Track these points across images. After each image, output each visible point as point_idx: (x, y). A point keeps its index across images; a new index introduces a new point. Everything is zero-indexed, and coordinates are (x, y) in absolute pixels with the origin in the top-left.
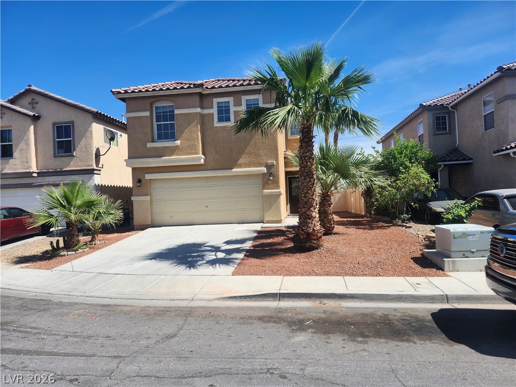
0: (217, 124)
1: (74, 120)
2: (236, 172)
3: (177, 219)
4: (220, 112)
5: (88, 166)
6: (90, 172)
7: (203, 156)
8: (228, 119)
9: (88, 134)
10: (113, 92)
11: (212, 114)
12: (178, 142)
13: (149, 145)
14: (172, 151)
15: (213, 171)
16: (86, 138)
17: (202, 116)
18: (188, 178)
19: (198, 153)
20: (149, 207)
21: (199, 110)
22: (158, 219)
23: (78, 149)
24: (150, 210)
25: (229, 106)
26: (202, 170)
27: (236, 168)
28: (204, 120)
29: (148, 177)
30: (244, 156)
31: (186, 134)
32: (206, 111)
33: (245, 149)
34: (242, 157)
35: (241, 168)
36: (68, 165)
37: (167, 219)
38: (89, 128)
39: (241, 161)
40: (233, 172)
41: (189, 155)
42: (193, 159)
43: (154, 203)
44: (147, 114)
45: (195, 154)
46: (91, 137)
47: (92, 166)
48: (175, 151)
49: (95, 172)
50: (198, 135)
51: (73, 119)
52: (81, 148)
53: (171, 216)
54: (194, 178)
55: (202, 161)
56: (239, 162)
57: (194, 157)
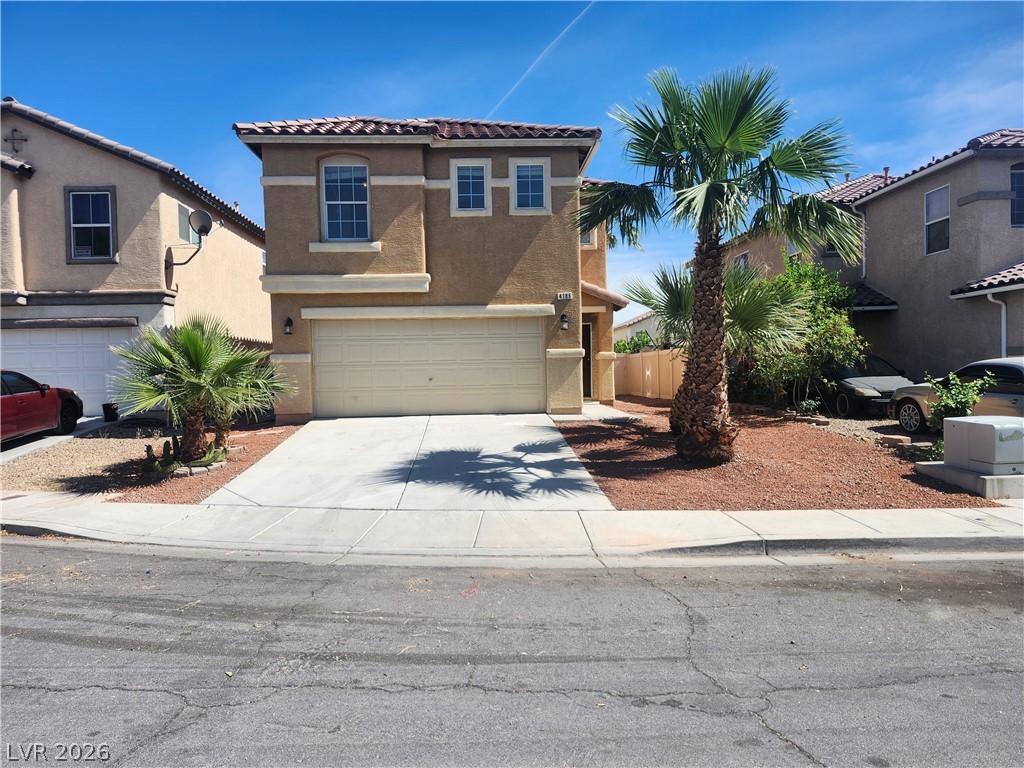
0: (456, 212)
1: (118, 184)
2: (495, 311)
3: (365, 404)
4: (463, 187)
5: (150, 285)
6: (155, 300)
7: (428, 276)
8: (480, 204)
9: (149, 217)
10: (238, 131)
11: (448, 192)
12: (378, 245)
13: (314, 248)
14: (365, 262)
16: (145, 225)
17: (428, 193)
18: (393, 320)
19: (419, 269)
20: (310, 378)
21: (422, 181)
22: (327, 402)
23: (125, 248)
24: (310, 383)
25: (482, 178)
26: (425, 305)
28: (431, 203)
29: (307, 314)
30: (510, 279)
31: (394, 229)
32: (435, 185)
33: (514, 264)
34: (507, 281)
35: (504, 303)
36: (102, 282)
37: (348, 404)
38: (151, 203)
39: (505, 289)
40: (488, 312)
41: (400, 272)
42: (409, 282)
43: (317, 370)
44: (311, 181)
45: (412, 270)
46: (157, 224)
47: (159, 286)
48: (371, 262)
49: (166, 299)
50: (420, 233)
51: (111, 181)
52: (133, 246)
53: (356, 398)
54: (405, 319)
55: (426, 288)
56: (500, 292)
57: (411, 278)
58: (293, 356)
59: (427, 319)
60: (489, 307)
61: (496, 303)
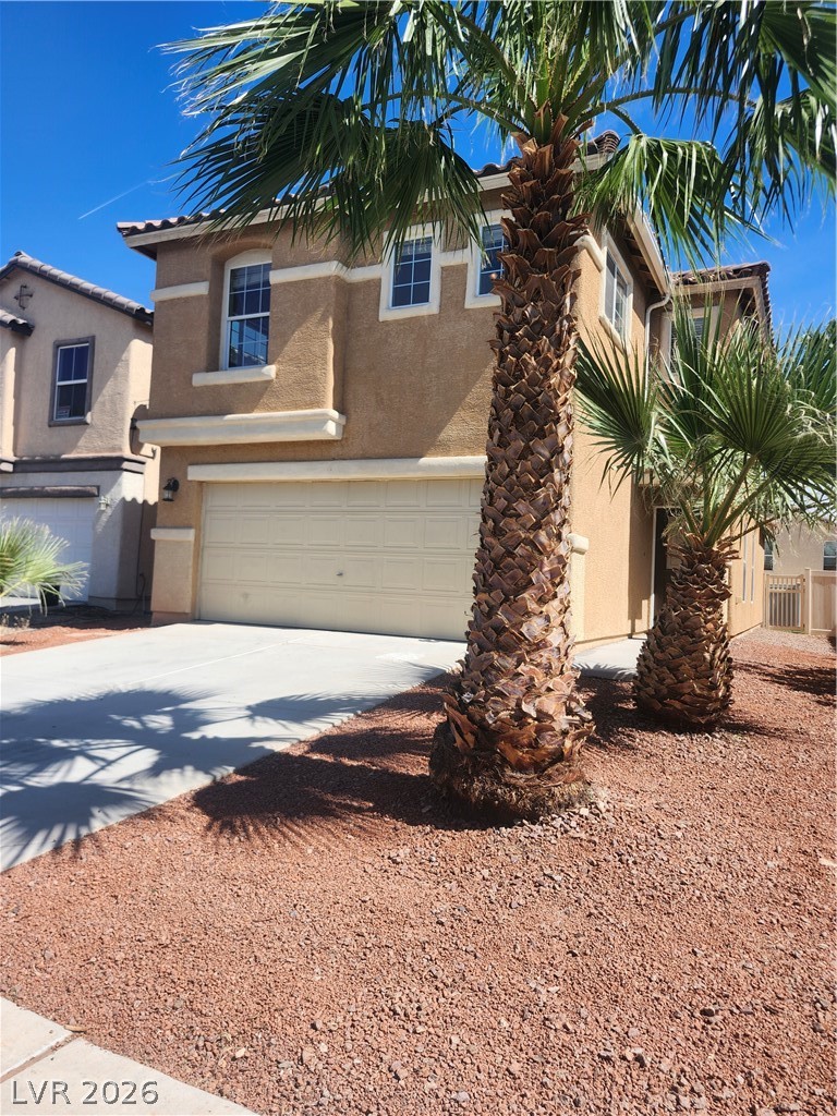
0: (389, 313)
1: (97, 334)
2: (431, 467)
3: (259, 604)
4: (401, 275)
5: (113, 449)
6: (115, 466)
7: (336, 414)
8: (422, 296)
9: (119, 370)
10: (120, 230)
11: (377, 283)
12: (271, 371)
13: (201, 379)
14: (252, 396)
15: (364, 463)
16: (116, 379)
17: (346, 290)
18: (298, 482)
19: (317, 403)
20: (191, 563)
21: (331, 269)
22: (213, 599)
23: (96, 407)
24: (191, 571)
25: (429, 255)
26: (334, 459)
27: (433, 455)
28: (350, 305)
29: (196, 473)
30: (461, 414)
31: (292, 347)
32: (359, 275)
33: (467, 390)
34: (456, 418)
35: (445, 449)
36: (73, 446)
37: (234, 604)
38: (123, 352)
39: (451, 431)
40: (421, 469)
41: (297, 407)
42: (304, 423)
43: (206, 553)
44: (201, 289)
45: (311, 405)
46: (126, 376)
47: (120, 449)
48: (261, 395)
49: (126, 465)
50: (326, 348)
51: (93, 331)
52: (103, 404)
53: (246, 596)
54: (314, 482)
55: (331, 430)
56: (442, 436)
57: (306, 415)
58: (174, 531)
59: (343, 482)
60: (424, 461)
61: (436, 454)
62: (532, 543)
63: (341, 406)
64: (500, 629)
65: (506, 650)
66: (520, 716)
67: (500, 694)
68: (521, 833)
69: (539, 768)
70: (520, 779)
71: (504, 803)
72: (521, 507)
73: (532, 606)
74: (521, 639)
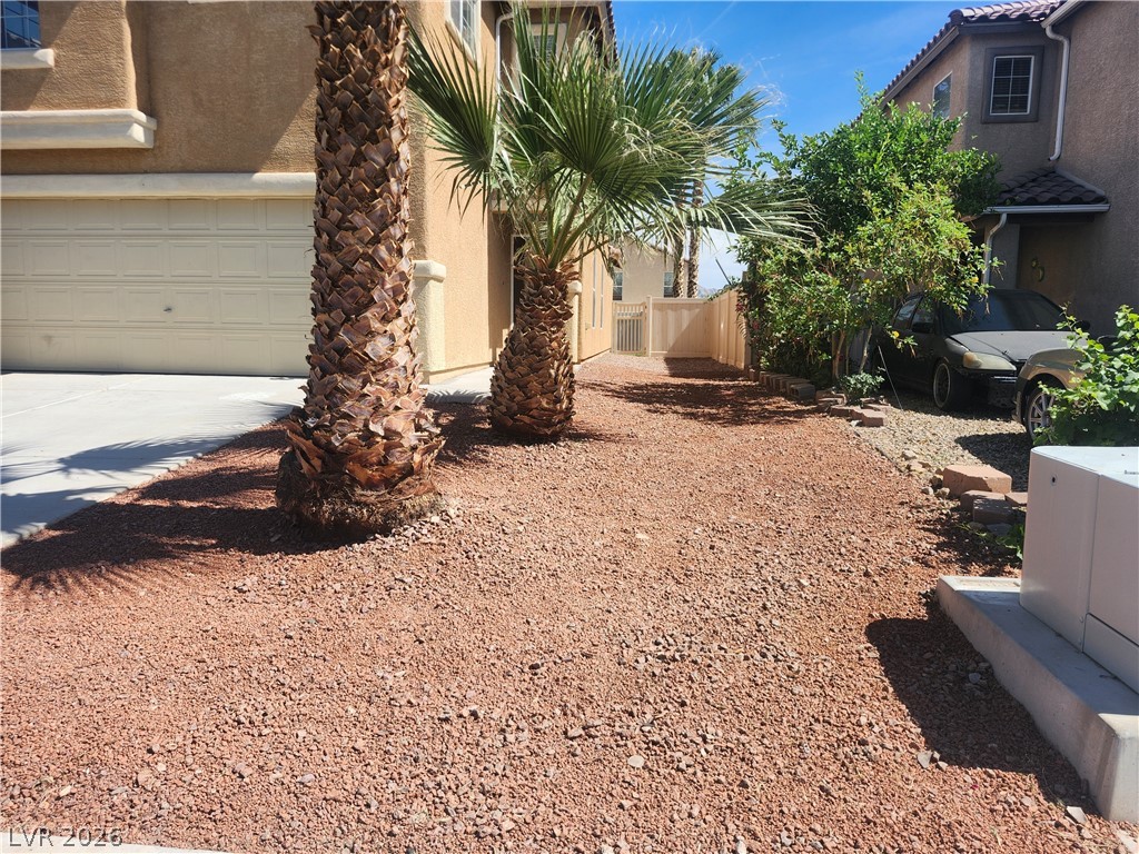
2: (267, 185)
3: (67, 347)
7: (142, 117)
12: (47, 56)
14: (27, 88)
15: (186, 178)
18: (101, 200)
19: (118, 101)
26: (146, 172)
27: (269, 170)
30: (299, 124)
31: (74, 25)
34: (292, 127)
35: (286, 168)
37: (34, 346)
40: (255, 186)
41: (89, 105)
42: (101, 126)
45: (108, 103)
48: (37, 88)
50: (121, 32)
53: (49, 339)
54: (123, 200)
55: (138, 135)
56: (279, 147)
57: (103, 116)
59: (160, 200)
60: (258, 176)
61: (273, 169)
62: (371, 259)
63: (148, 106)
64: (343, 351)
65: (351, 371)
66: (369, 436)
67: (346, 416)
68: (373, 546)
69: (389, 484)
70: (371, 496)
71: (355, 521)
72: (358, 218)
73: (376, 325)
74: (366, 359)
